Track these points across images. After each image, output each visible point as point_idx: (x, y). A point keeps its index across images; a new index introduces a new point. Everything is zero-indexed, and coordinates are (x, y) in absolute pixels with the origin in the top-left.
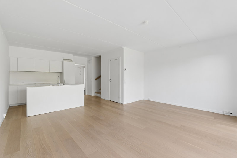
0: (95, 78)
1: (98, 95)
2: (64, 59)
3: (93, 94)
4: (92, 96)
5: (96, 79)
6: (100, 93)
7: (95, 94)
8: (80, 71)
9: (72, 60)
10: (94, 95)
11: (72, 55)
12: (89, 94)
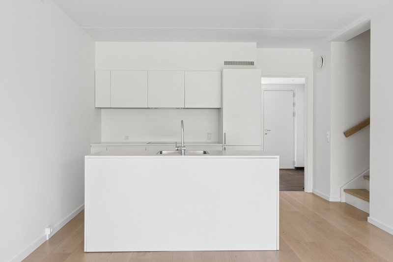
0: (346, 128)
1: (357, 202)
2: (226, 63)
3: (336, 194)
4: (328, 202)
5: (348, 134)
6: (364, 193)
7: (344, 194)
8: (294, 104)
9: (252, 63)
10: (338, 200)
11: (254, 44)
12: (319, 193)
